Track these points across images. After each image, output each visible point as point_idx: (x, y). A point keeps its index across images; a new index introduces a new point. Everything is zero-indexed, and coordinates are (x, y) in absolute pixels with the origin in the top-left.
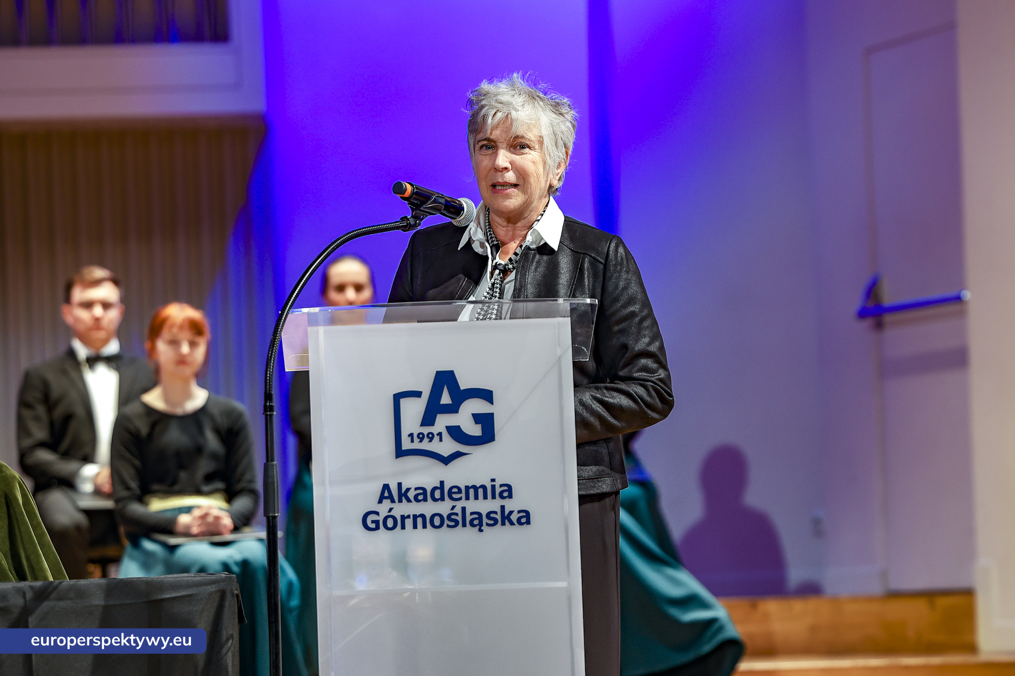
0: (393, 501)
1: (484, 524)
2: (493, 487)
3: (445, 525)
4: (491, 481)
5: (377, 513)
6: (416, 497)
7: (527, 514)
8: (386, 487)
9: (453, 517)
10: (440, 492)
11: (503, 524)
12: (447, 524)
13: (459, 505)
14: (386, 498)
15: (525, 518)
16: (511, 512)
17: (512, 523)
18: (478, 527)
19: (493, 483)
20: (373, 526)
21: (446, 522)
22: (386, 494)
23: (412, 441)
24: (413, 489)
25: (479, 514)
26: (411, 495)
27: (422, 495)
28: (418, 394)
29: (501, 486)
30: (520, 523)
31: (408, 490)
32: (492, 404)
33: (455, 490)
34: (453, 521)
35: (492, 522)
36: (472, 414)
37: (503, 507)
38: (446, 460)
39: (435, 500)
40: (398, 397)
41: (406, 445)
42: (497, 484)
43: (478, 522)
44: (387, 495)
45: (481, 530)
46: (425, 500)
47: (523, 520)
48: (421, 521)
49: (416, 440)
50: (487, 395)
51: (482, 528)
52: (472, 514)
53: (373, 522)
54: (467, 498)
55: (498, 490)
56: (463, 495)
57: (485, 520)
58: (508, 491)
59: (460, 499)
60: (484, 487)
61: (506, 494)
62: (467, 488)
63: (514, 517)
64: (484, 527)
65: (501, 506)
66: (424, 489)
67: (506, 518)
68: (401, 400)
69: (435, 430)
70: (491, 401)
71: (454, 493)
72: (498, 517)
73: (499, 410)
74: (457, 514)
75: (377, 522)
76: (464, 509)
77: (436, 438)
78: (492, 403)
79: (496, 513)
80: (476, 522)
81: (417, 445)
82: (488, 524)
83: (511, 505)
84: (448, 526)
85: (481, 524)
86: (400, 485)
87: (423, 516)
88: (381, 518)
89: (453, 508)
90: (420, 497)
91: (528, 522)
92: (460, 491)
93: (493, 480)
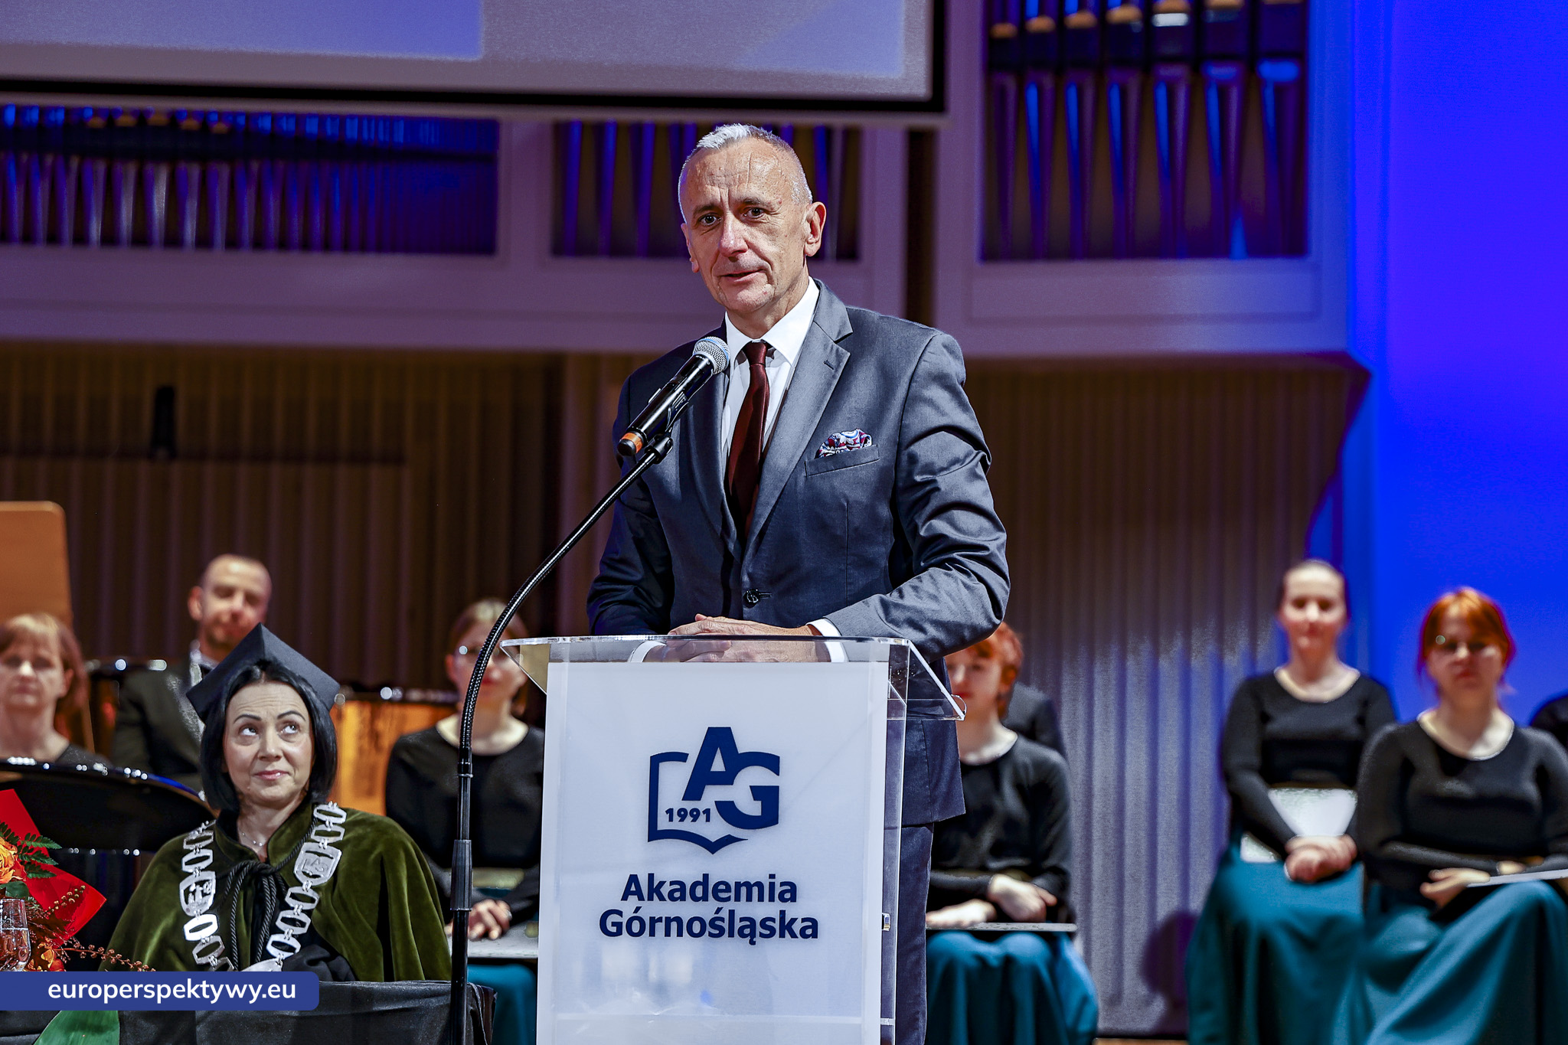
0: (641, 898)
1: (758, 934)
2: (772, 885)
3: (707, 933)
4: (770, 878)
5: (620, 913)
6: (671, 894)
7: (814, 924)
8: (633, 879)
9: (718, 923)
10: (704, 888)
11: (782, 935)
12: (709, 932)
13: (727, 907)
14: (633, 893)
15: (811, 929)
16: (793, 920)
17: (793, 936)
18: (749, 938)
19: (772, 880)
20: (614, 929)
21: (709, 929)
22: (633, 888)
23: (671, 819)
24: (668, 883)
25: (752, 921)
26: (665, 890)
27: (680, 891)
28: (682, 757)
29: (782, 884)
30: (804, 935)
31: (662, 883)
32: (778, 775)
33: (722, 887)
34: (716, 928)
35: (768, 932)
36: (751, 787)
37: (783, 913)
38: (713, 847)
39: (695, 899)
40: (656, 761)
41: (663, 824)
42: (777, 881)
43: (751, 931)
44: (634, 890)
45: (752, 943)
46: (683, 898)
47: (809, 932)
48: (676, 926)
49: (676, 818)
50: (771, 762)
51: (754, 940)
52: (742, 919)
53: (614, 924)
54: (738, 899)
55: (778, 889)
56: (732, 894)
57: (759, 929)
58: (790, 892)
59: (728, 899)
60: (760, 885)
61: (788, 896)
62: (738, 885)
63: (797, 927)
64: (757, 939)
65: (781, 911)
66: (682, 884)
67: (786, 927)
68: (661, 764)
69: (701, 805)
70: (777, 772)
71: (720, 891)
72: (776, 925)
73: (786, 783)
74: (722, 919)
75: (618, 925)
76: (732, 913)
77: (703, 817)
78: (778, 773)
79: (773, 920)
80: (747, 931)
81: (676, 825)
82: (762, 935)
83: (794, 911)
84: (711, 935)
85: (752, 935)
86: (651, 876)
87: (678, 920)
88: (624, 920)
89: (719, 910)
90: (677, 895)
91: (815, 935)
92: (728, 889)
93: (772, 876)
